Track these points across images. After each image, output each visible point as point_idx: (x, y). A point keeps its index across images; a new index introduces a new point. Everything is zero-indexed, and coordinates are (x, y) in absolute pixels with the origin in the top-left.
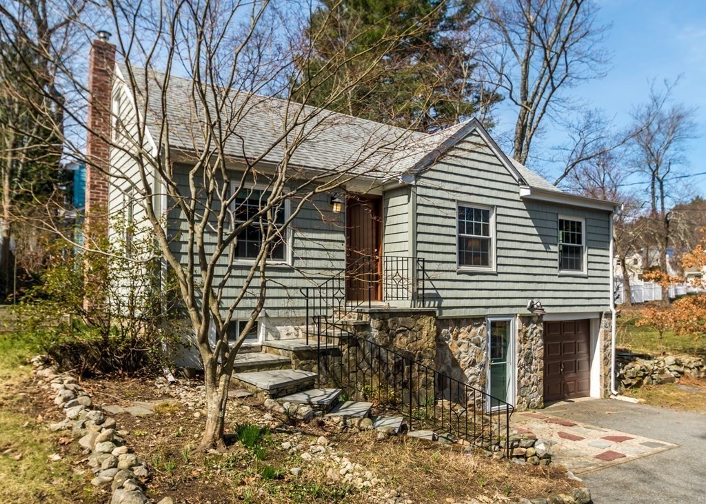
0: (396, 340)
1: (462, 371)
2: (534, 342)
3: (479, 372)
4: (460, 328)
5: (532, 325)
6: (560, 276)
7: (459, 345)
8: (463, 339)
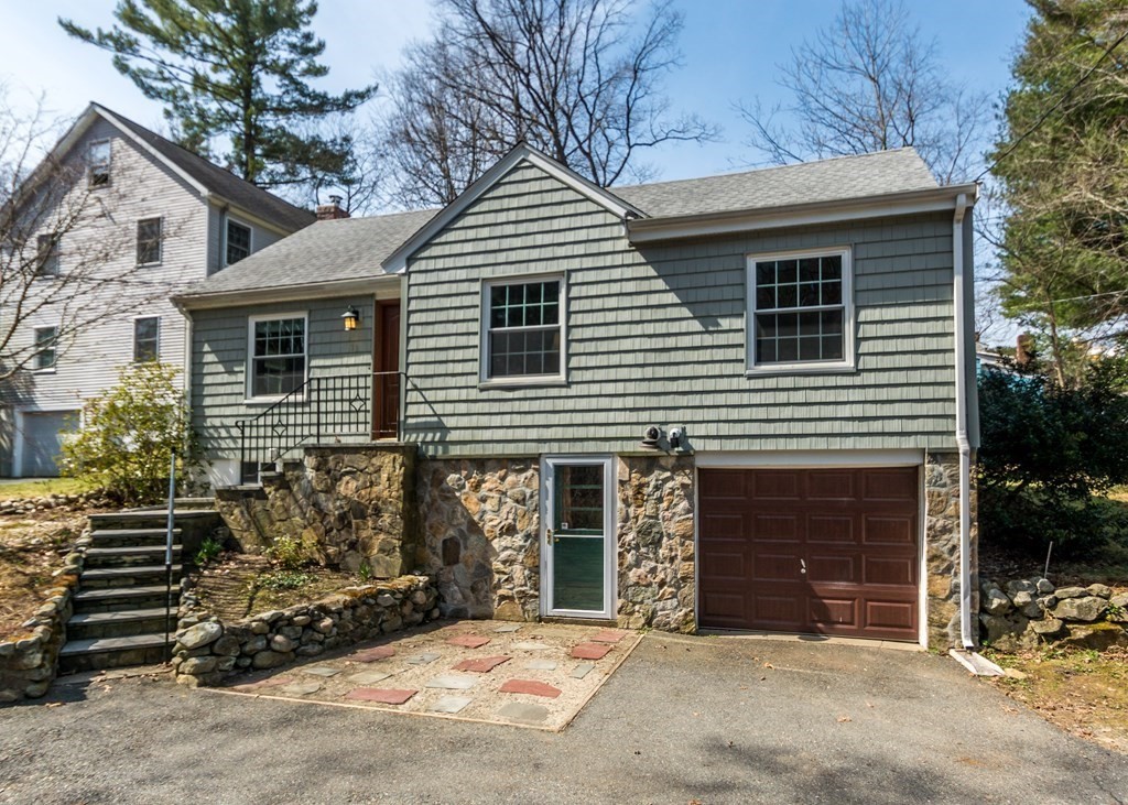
0: (340, 486)
1: (488, 542)
2: (665, 504)
3: (522, 547)
4: (483, 473)
5: (656, 472)
6: (750, 377)
7: (484, 500)
8: (490, 490)
